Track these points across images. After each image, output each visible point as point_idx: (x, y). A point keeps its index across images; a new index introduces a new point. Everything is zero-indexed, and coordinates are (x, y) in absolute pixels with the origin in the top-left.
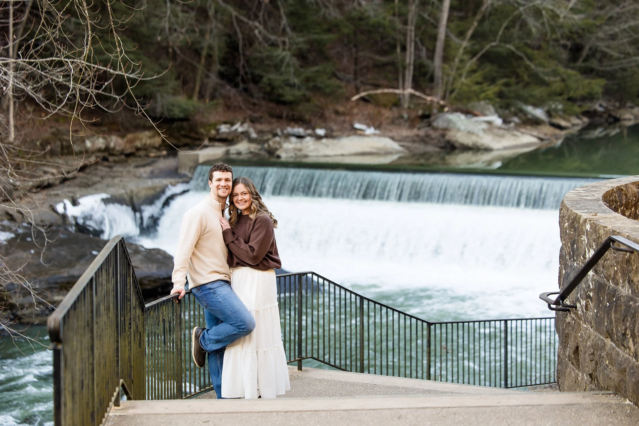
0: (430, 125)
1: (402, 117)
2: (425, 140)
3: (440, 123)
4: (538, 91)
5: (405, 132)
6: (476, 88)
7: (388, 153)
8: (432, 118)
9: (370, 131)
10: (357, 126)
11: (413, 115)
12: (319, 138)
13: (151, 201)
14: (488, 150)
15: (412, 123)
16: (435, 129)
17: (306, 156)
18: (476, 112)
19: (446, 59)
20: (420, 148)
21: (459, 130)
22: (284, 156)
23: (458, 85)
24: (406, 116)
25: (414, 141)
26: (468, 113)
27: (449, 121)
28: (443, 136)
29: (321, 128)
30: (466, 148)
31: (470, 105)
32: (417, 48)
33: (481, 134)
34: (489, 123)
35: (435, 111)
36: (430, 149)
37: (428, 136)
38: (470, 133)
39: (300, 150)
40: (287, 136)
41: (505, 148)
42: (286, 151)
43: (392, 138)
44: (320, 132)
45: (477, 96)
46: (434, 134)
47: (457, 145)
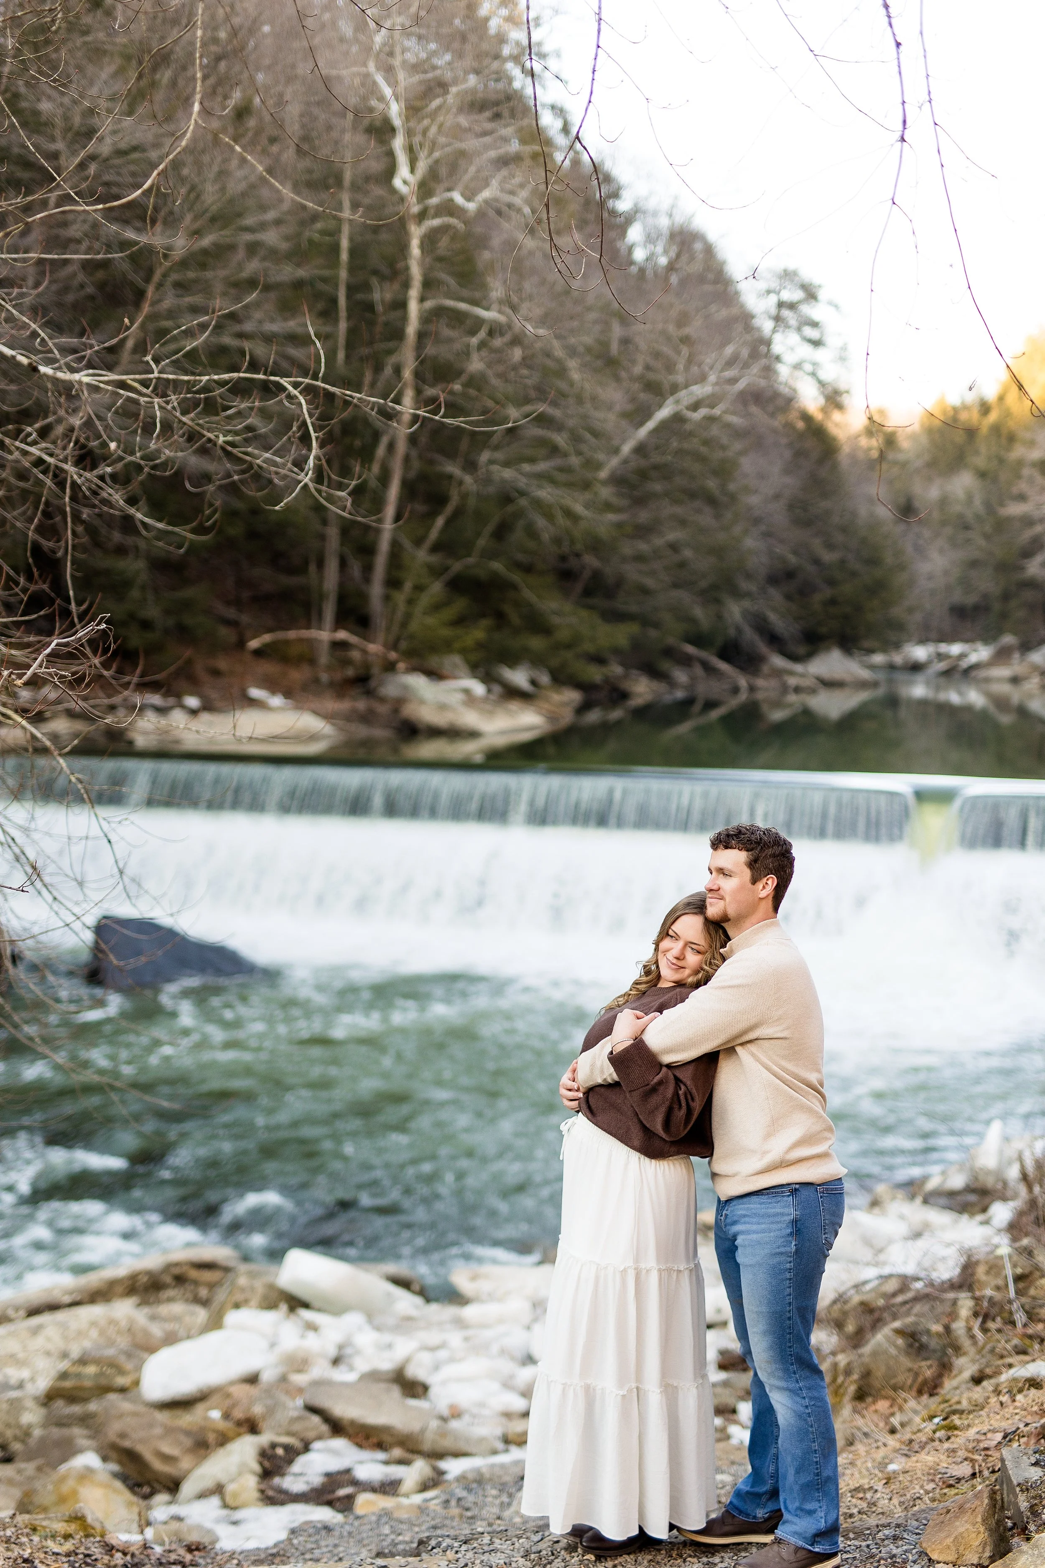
0: (370, 693)
1: (316, 681)
2: (367, 718)
3: (391, 687)
4: (536, 643)
5: (331, 705)
6: (446, 632)
7: (313, 737)
8: (373, 683)
9: (276, 701)
10: (255, 693)
11: (338, 676)
12: (194, 712)
14: (473, 734)
15: (339, 689)
16: (382, 700)
17: (177, 742)
18: (445, 672)
19: (393, 583)
20: (362, 731)
21: (422, 702)
22: (141, 742)
23: (414, 626)
24: (324, 677)
25: (351, 720)
26: (434, 674)
27: (406, 687)
28: (396, 711)
29: (192, 694)
30: (435, 732)
31: (433, 661)
32: (343, 564)
33: (461, 709)
34: (467, 692)
35: (375, 670)
36: (379, 733)
37: (370, 710)
38: (443, 707)
39: (166, 732)
40: (139, 708)
41: (503, 733)
42: (145, 733)
43: (316, 713)
44: (192, 702)
45: (447, 647)
46: (383, 709)
47: (421, 726)
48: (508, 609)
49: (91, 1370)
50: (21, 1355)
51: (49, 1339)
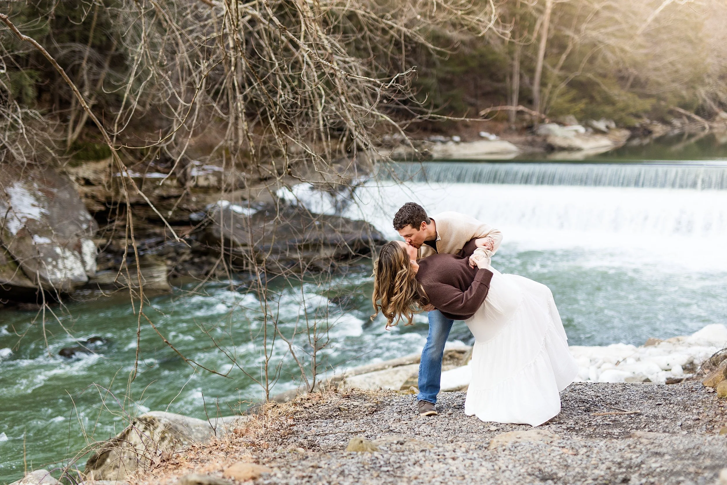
0: (533, 133)
1: (510, 128)
2: (532, 144)
3: (542, 130)
4: (608, 109)
5: (517, 138)
6: (567, 105)
7: (509, 152)
8: (535, 129)
9: (493, 137)
10: (484, 134)
11: (520, 126)
12: (457, 143)
13: (342, 188)
14: (579, 149)
15: (521, 131)
16: (538, 136)
17: (451, 155)
18: (566, 123)
19: (543, 84)
20: (530, 149)
21: (556, 136)
22: (435, 155)
23: (553, 103)
24: (514, 127)
25: (525, 145)
26: (562, 124)
27: (549, 130)
28: (545, 140)
29: (456, 135)
30: (562, 149)
31: (561, 118)
32: (521, 77)
33: (574, 139)
34: (576, 131)
35: (536, 123)
36: (537, 150)
37: (533, 140)
38: (565, 138)
39: (446, 151)
40: (434, 142)
41: (592, 148)
42: (437, 152)
43: (510, 142)
44: (457, 138)
45: (567, 112)
46: (539, 140)
47: (555, 147)
48: (595, 94)
50: (391, 381)
51: (401, 376)
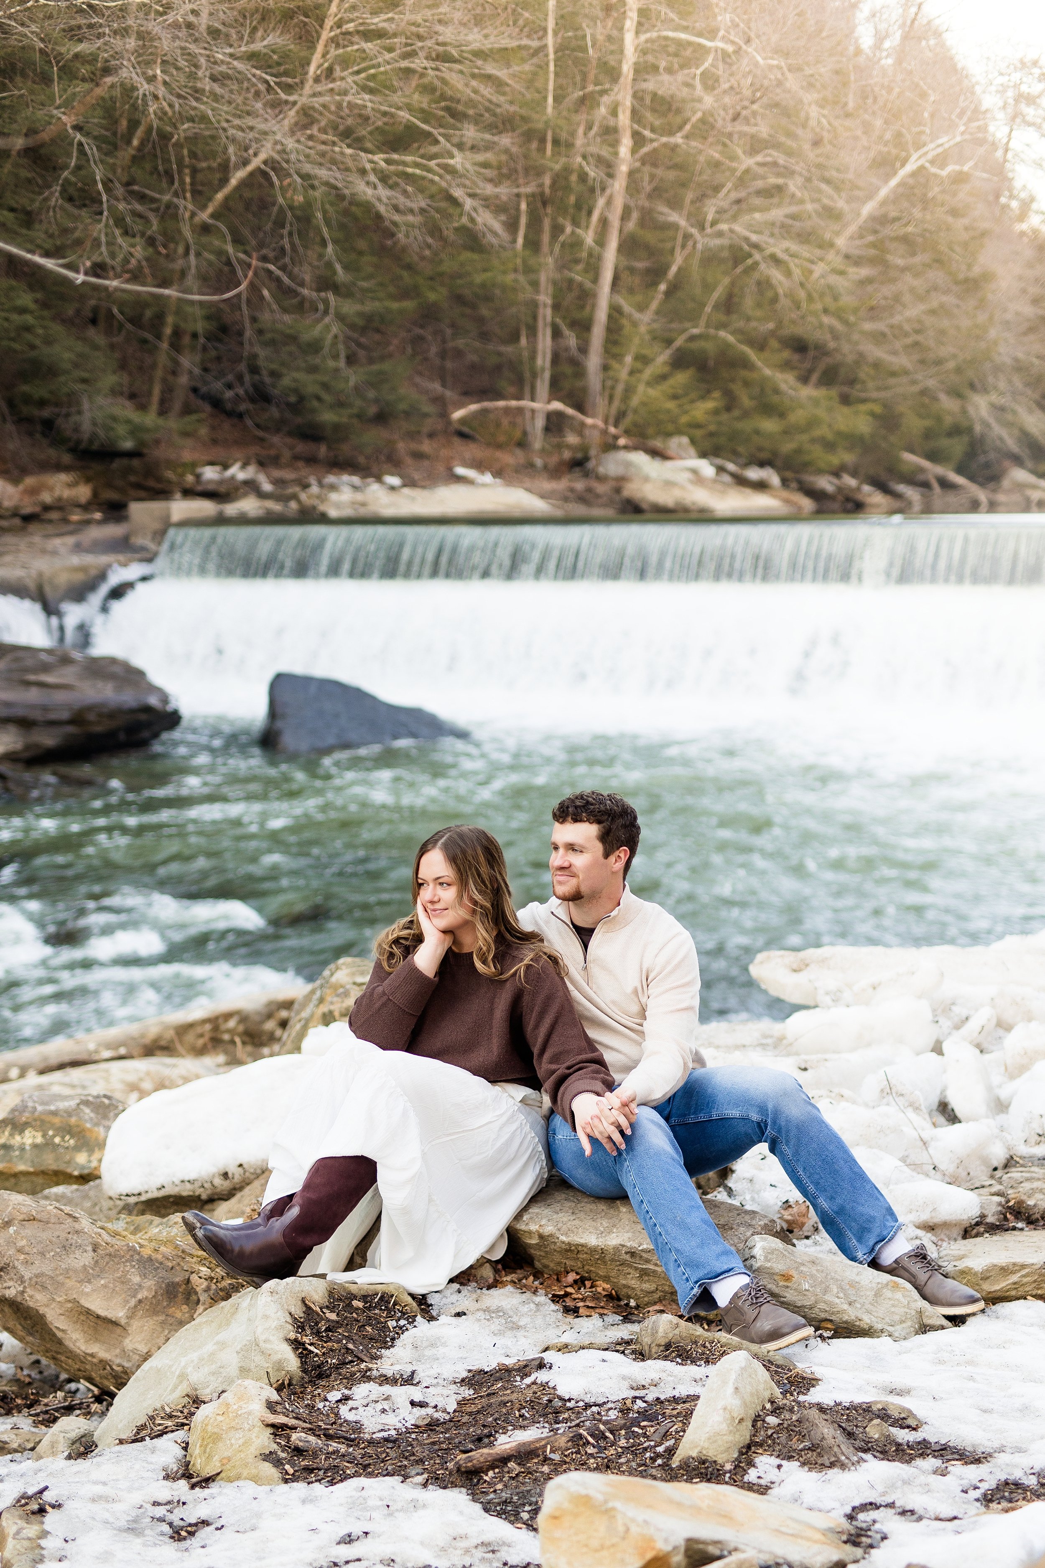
0: (587, 474)
1: (531, 465)
2: (586, 498)
3: (611, 466)
5: (548, 486)
6: (672, 406)
8: (591, 464)
9: (487, 478)
10: (460, 471)
11: (554, 460)
12: (394, 488)
13: (79, 594)
15: (555, 472)
16: (602, 479)
18: (670, 453)
19: (612, 353)
21: (647, 479)
22: (334, 512)
23: (635, 401)
24: (539, 462)
25: (566, 499)
26: (659, 454)
27: (628, 464)
28: (618, 490)
29: (393, 473)
30: (661, 512)
31: (657, 442)
32: (557, 333)
33: (690, 487)
34: (694, 471)
35: (593, 452)
37: (589, 490)
38: (669, 484)
39: (363, 504)
40: (333, 488)
42: (338, 506)
43: (528, 490)
44: (393, 480)
46: (601, 489)
47: (644, 506)
48: (737, 388)
49: (30, 1138)
